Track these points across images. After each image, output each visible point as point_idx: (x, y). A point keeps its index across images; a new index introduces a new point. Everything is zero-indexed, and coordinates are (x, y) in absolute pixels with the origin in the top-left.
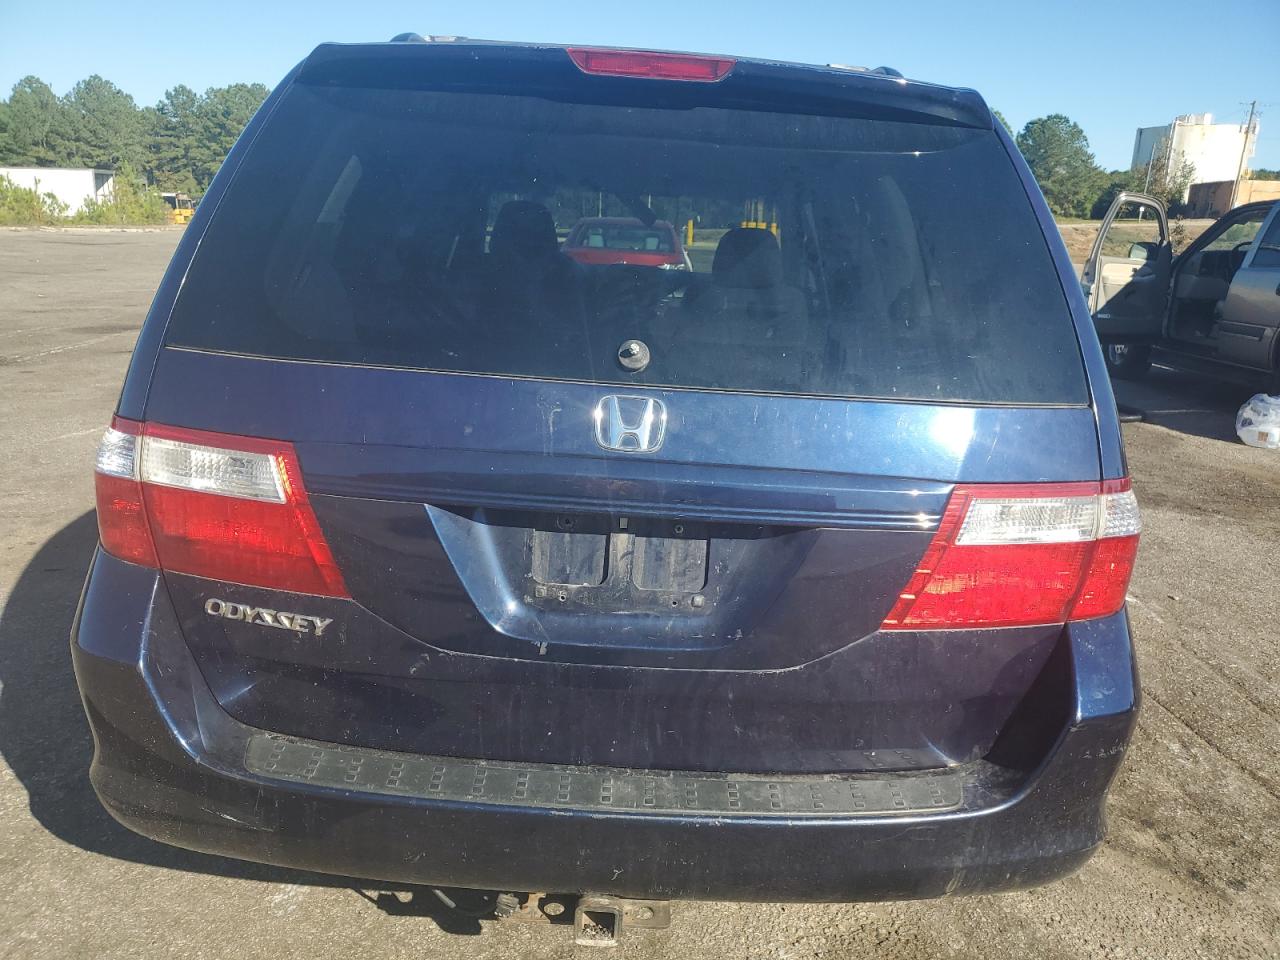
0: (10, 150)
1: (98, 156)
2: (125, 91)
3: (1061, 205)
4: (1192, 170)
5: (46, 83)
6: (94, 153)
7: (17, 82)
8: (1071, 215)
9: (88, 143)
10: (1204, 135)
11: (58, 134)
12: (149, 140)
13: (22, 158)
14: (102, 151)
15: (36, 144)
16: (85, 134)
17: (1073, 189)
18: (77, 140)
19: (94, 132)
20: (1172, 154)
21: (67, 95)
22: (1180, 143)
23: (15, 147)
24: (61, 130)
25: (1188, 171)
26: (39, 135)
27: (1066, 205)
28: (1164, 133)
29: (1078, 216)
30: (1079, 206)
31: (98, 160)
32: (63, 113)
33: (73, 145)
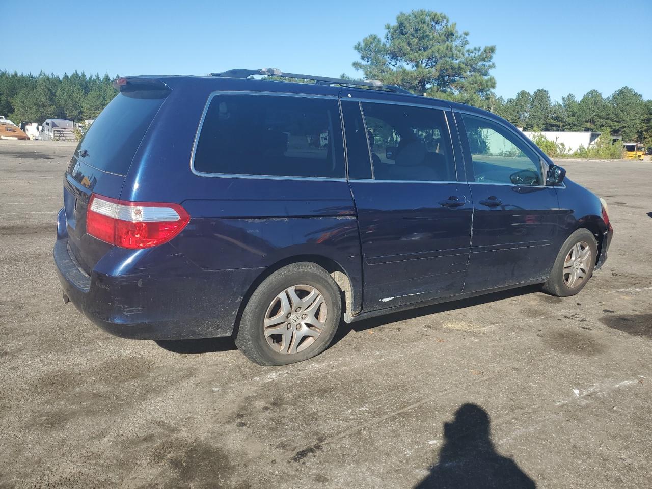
0: (574, 125)
1: (615, 126)
2: (639, 93)
5: (599, 92)
6: (613, 125)
7: (586, 93)
9: (612, 120)
11: (598, 116)
12: (645, 116)
13: (579, 128)
14: (618, 124)
15: (587, 122)
16: (612, 116)
18: (608, 119)
19: (617, 115)
21: (608, 97)
23: (576, 123)
24: (601, 114)
26: (589, 117)
31: (614, 128)
32: (604, 106)
33: (604, 121)
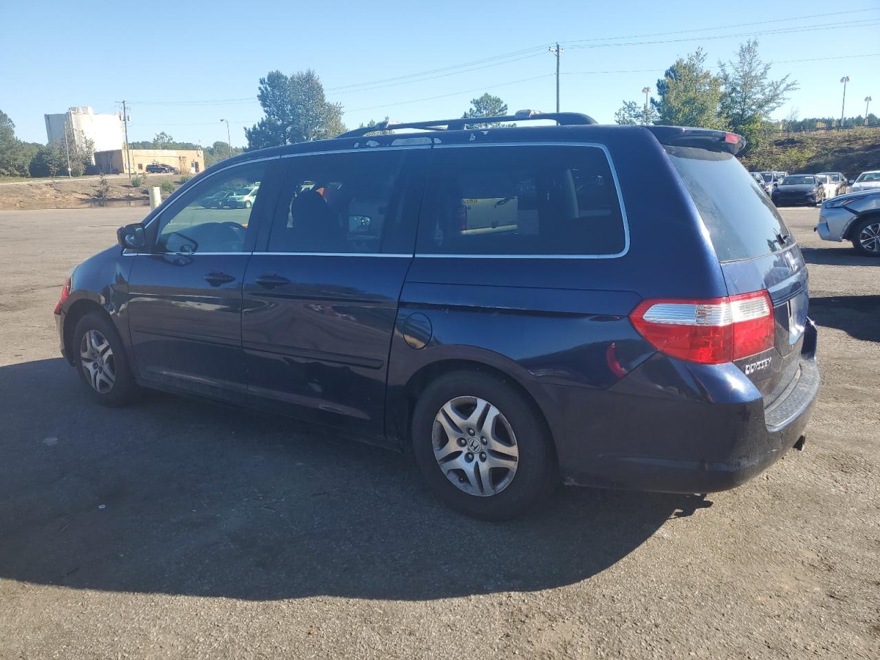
3: (6, 169)
4: (92, 143)
8: (17, 175)
10: (92, 120)
17: (13, 156)
20: (75, 132)
22: (78, 125)
25: (90, 144)
27: (10, 168)
28: (66, 118)
29: (21, 176)
30: (20, 168)
